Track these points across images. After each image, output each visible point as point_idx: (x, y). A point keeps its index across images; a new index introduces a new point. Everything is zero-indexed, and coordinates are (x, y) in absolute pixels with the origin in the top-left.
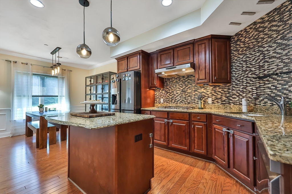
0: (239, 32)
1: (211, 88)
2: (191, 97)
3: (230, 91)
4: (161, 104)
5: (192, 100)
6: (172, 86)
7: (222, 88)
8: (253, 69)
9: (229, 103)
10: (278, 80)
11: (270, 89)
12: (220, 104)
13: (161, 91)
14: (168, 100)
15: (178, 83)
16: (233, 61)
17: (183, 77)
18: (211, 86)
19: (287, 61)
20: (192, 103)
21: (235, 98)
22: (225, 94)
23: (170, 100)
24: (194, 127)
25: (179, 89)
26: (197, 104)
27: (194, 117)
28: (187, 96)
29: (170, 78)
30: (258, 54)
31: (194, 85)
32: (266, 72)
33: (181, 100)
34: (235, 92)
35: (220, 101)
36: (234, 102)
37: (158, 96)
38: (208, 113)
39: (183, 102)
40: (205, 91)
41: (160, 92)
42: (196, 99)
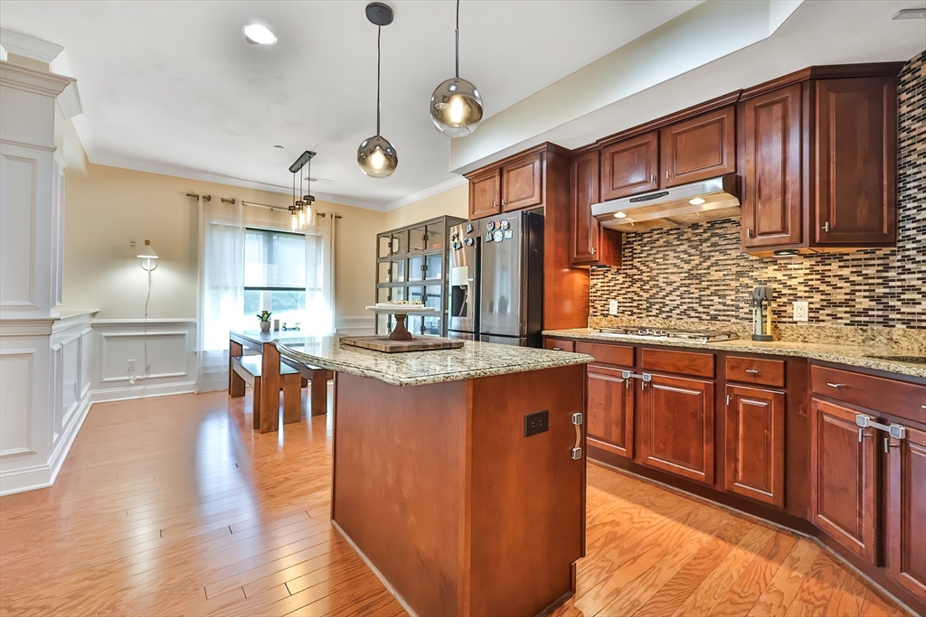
1: (807, 263)
2: (724, 296)
3: (892, 274)
4: (609, 318)
5: (725, 308)
6: (651, 258)
7: (855, 263)
9: (886, 322)
12: (846, 324)
13: (610, 276)
14: (637, 307)
15: (673, 248)
16: (908, 159)
17: (695, 226)
18: (806, 256)
20: (725, 318)
22: (867, 287)
23: (645, 307)
24: (734, 404)
25: (678, 267)
26: (746, 323)
27: (733, 368)
28: (708, 292)
29: (643, 233)
31: (734, 254)
33: (685, 307)
34: (912, 280)
35: (846, 312)
36: (910, 317)
37: (599, 293)
38: (792, 354)
39: (693, 314)
40: (780, 277)
41: (607, 280)
42: (742, 305)
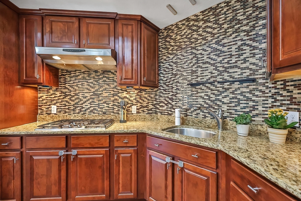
0: (169, 26)
1: (136, 92)
2: (108, 104)
3: (157, 97)
4: (51, 115)
5: (109, 109)
6: (75, 84)
7: (149, 93)
8: (185, 74)
9: (156, 113)
10: (212, 90)
11: (203, 98)
12: (146, 114)
13: (52, 92)
14: (68, 109)
15: (87, 80)
16: (161, 61)
17: (96, 72)
18: (136, 89)
19: (221, 69)
20: (109, 113)
21: (162, 106)
22: (151, 101)
23: (72, 109)
24: (118, 157)
25: (89, 90)
26: (117, 115)
27: (117, 141)
28: (102, 102)
29: (71, 70)
30: (191, 57)
31: (112, 86)
32: (199, 79)
33: (92, 108)
34: (162, 99)
35: (146, 110)
36: (162, 111)
37: (44, 101)
38: (140, 132)
39: (96, 112)
40: (128, 97)
41: (49, 94)
42: (115, 107)
